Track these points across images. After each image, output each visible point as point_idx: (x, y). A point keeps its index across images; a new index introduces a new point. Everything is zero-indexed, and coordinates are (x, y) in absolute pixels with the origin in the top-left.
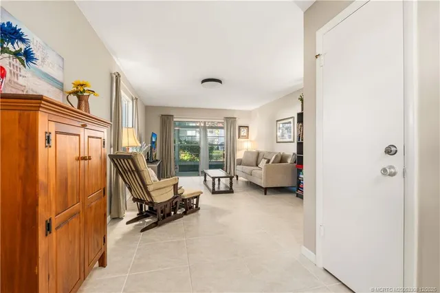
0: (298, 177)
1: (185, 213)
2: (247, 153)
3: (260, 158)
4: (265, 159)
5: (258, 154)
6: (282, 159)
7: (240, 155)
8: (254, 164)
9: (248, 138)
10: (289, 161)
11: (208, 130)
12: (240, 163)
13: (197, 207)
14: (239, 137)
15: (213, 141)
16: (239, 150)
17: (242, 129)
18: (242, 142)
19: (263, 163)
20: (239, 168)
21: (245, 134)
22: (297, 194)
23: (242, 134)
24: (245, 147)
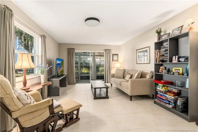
0: (156, 89)
1: (65, 126)
2: (118, 70)
3: (126, 73)
4: (129, 74)
5: (125, 71)
6: (142, 75)
7: (113, 71)
8: (122, 77)
9: (118, 61)
10: (148, 77)
11: (96, 57)
12: (113, 76)
13: (77, 118)
14: (113, 61)
15: (101, 63)
16: (113, 68)
17: (114, 56)
18: (114, 63)
19: (128, 77)
20: (112, 79)
21: (116, 59)
22: (155, 101)
23: (114, 59)
24: (116, 66)
